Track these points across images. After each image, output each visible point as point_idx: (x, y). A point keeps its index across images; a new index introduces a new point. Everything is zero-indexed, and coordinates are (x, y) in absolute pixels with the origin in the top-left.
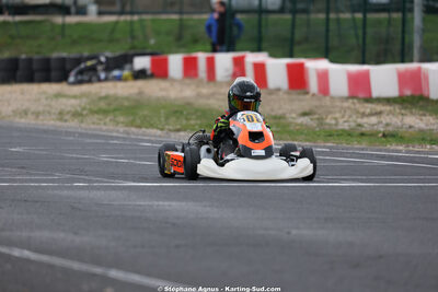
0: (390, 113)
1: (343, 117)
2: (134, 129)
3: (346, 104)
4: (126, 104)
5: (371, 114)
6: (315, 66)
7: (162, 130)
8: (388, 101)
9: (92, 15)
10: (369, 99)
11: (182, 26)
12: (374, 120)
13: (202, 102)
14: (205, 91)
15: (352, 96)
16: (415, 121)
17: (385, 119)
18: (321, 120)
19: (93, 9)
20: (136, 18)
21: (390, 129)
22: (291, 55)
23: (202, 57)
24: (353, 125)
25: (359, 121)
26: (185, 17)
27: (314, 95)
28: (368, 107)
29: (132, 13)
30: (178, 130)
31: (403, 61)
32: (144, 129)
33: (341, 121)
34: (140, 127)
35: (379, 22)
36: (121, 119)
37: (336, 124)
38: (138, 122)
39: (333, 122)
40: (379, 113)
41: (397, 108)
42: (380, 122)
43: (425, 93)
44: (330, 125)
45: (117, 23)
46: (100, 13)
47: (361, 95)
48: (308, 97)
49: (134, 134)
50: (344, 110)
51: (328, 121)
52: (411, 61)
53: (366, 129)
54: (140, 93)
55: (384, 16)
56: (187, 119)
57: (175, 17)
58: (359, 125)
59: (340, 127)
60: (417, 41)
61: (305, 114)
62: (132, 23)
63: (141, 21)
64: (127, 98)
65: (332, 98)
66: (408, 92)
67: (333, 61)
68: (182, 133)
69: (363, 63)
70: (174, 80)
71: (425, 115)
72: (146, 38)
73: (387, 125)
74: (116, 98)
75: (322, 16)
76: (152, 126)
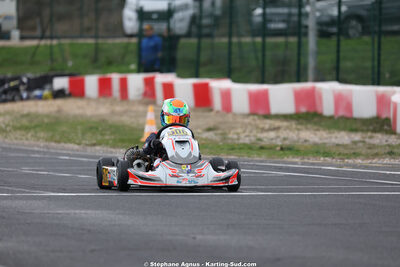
0: (287, 128)
1: (244, 132)
2: (53, 144)
3: (247, 121)
4: (46, 120)
5: (270, 130)
6: (218, 85)
7: (79, 144)
8: (286, 117)
9: (15, 40)
10: (268, 116)
11: (97, 49)
12: (272, 134)
13: (115, 119)
14: (118, 108)
15: (253, 113)
16: (311, 135)
17: (283, 134)
18: (224, 135)
19: (16, 34)
20: (55, 42)
21: (287, 142)
22: (197, 76)
23: (115, 77)
24: (253, 139)
25: (260, 135)
26: (100, 41)
27: (218, 112)
28: (268, 123)
29: (51, 38)
30: (94, 145)
31: (298, 80)
32: (62, 144)
33: (242, 136)
34: (59, 142)
35: (276, 46)
36: (42, 134)
37: (238, 139)
38: (58, 137)
39: (235, 137)
40: (277, 129)
41: (293, 124)
42: (278, 137)
43: (319, 111)
44: (232, 139)
45: (38, 47)
46: (22, 38)
47: (261, 112)
48: (212, 114)
49: (54, 148)
50: (245, 126)
51: (230, 136)
52: (306, 81)
53: (265, 143)
54: (59, 111)
55: (281, 40)
56: (102, 135)
57: (91, 41)
58: (260, 140)
59: (241, 141)
60: (311, 63)
61: (209, 130)
62: (51, 47)
63: (60, 45)
64: (48, 116)
65: (235, 115)
66: (303, 110)
67: (235, 81)
68: (98, 148)
69: (263, 82)
70: (89, 99)
71: (318, 130)
72: (65, 60)
73: (285, 139)
74: (37, 115)
75: (225, 40)
76: (70, 141)
